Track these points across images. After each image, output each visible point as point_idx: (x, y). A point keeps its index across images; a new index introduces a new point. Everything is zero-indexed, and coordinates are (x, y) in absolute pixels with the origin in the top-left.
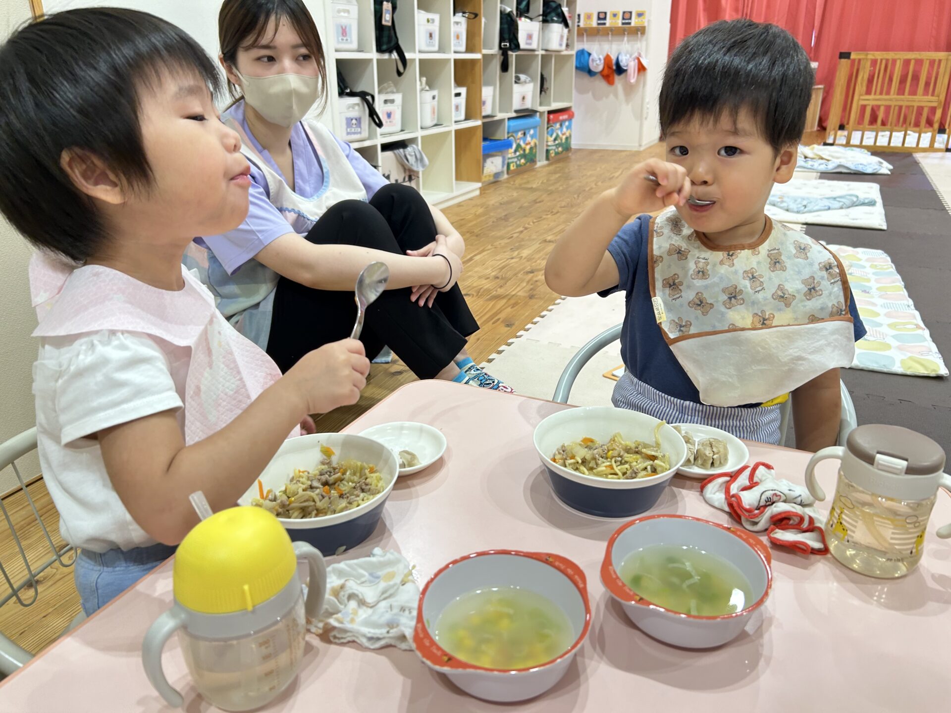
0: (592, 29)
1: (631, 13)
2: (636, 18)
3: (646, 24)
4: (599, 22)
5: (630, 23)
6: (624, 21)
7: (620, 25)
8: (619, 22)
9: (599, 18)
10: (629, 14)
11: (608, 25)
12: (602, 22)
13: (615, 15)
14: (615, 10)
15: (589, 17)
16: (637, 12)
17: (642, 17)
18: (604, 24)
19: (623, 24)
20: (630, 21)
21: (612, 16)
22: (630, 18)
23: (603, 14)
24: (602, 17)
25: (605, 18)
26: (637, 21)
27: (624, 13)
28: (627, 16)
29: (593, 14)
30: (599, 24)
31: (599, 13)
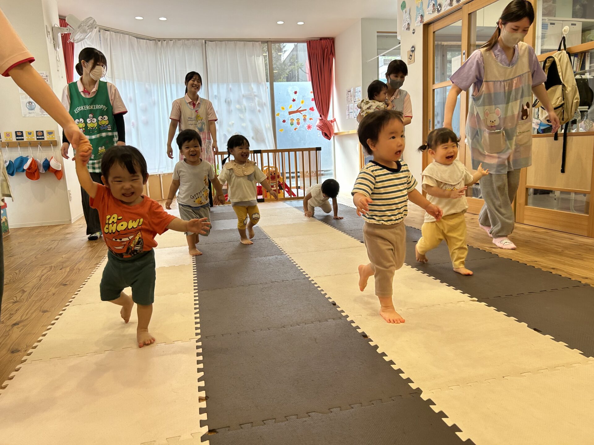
0: (13, 143)
1: (42, 132)
2: (47, 136)
3: (56, 139)
4: (17, 138)
5: (43, 139)
6: (37, 137)
7: (36, 140)
8: (35, 138)
9: (17, 136)
11: (25, 140)
12: (20, 138)
13: (30, 133)
14: (30, 131)
15: (8, 135)
16: (47, 131)
18: (23, 139)
19: (38, 139)
20: (43, 137)
21: (27, 134)
22: (43, 135)
23: (20, 132)
24: (19, 135)
25: (22, 136)
26: (48, 137)
27: (37, 132)
28: (40, 134)
29: (11, 133)
30: (17, 139)
31: (16, 132)
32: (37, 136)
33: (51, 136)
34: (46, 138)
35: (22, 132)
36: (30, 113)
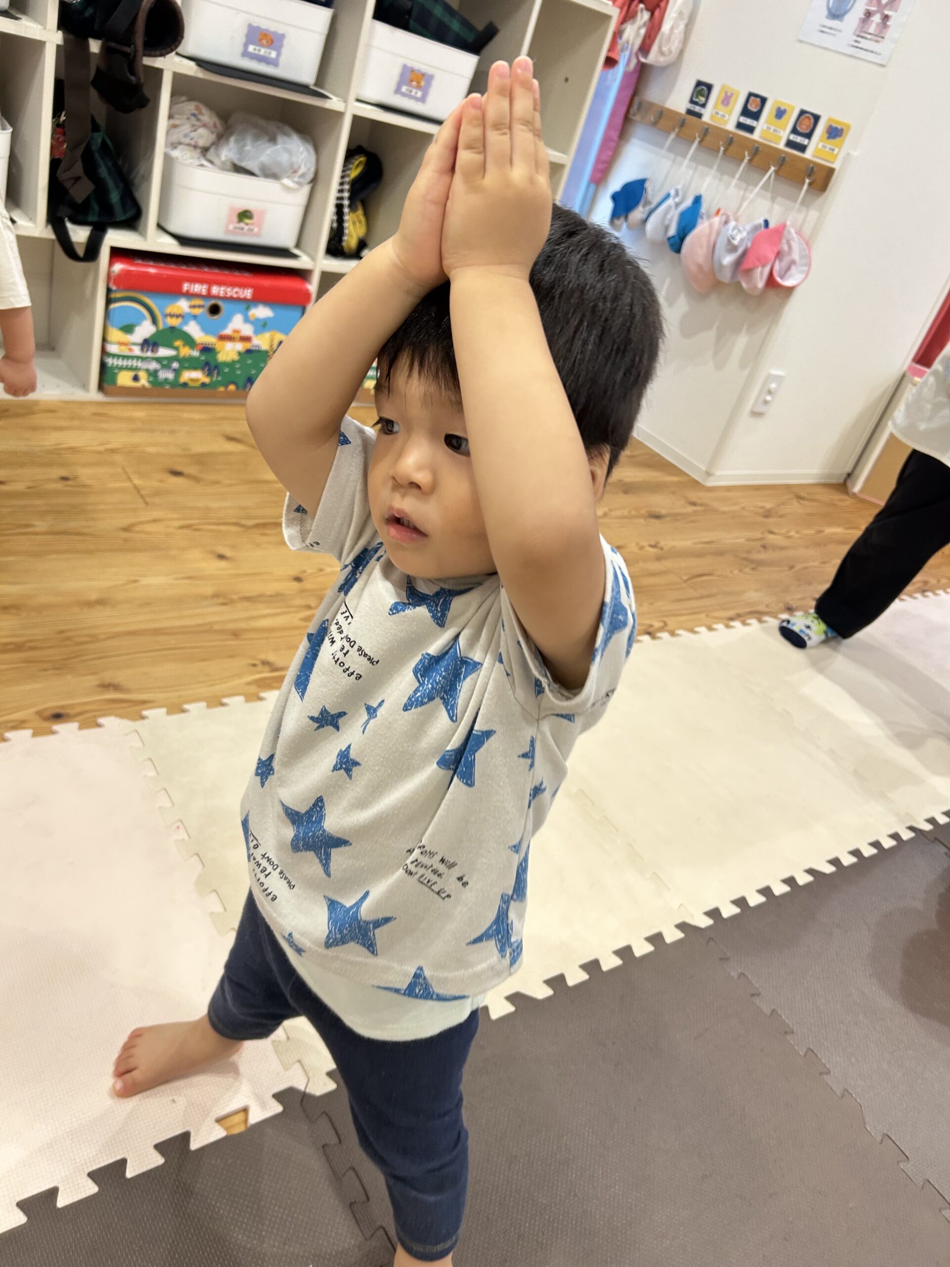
0: (721, 132)
1: (817, 118)
2: (821, 140)
3: (836, 165)
4: (743, 120)
5: (804, 148)
6: (793, 137)
7: (781, 146)
8: (783, 136)
9: (745, 112)
10: (812, 121)
11: (757, 135)
12: (748, 121)
14: (786, 102)
15: (727, 100)
16: (830, 120)
17: (838, 140)
18: (752, 130)
19: (790, 144)
20: (806, 142)
21: (774, 112)
22: (809, 136)
23: (758, 100)
25: (756, 116)
26: (820, 146)
27: (803, 112)
29: (738, 94)
30: (740, 126)
31: (751, 95)
32: (794, 131)
33: (831, 143)
34: (815, 147)
35: (764, 100)
36: (823, 29)
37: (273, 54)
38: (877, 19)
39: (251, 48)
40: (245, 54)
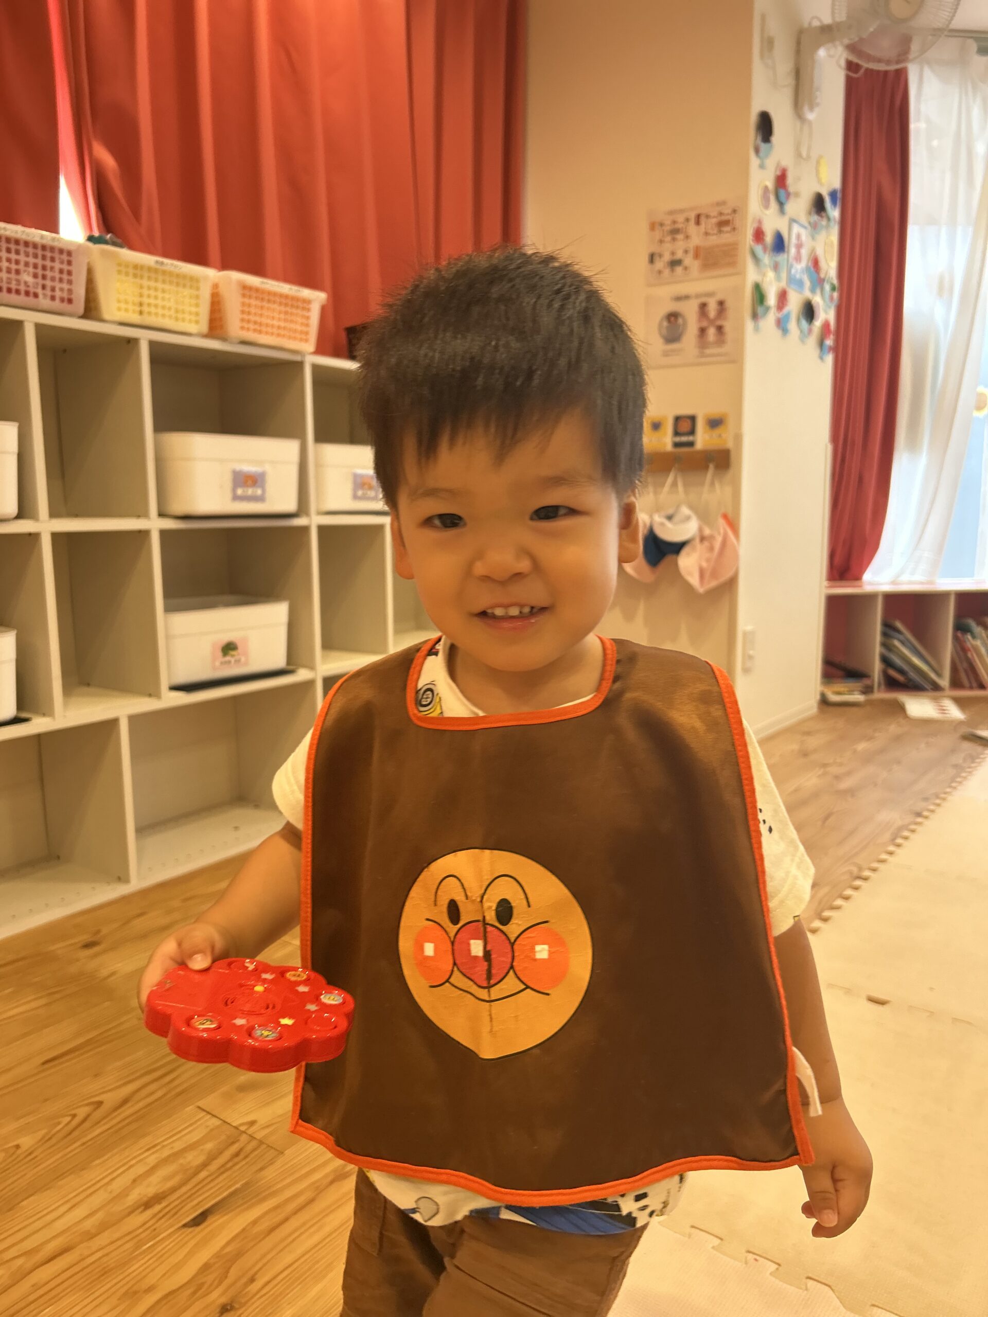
1: (693, 418)
2: (705, 432)
3: (730, 445)
5: (691, 444)
6: (678, 439)
7: (669, 447)
8: (668, 441)
10: (690, 421)
13: (656, 426)
16: (706, 415)
17: (722, 427)
20: (691, 438)
21: (653, 427)
22: (693, 432)
26: (708, 436)
27: (677, 419)
28: (684, 426)
32: (676, 433)
33: (717, 432)
34: (702, 439)
36: (666, 354)
37: (259, 492)
38: (712, 332)
39: (240, 492)
40: (236, 498)
